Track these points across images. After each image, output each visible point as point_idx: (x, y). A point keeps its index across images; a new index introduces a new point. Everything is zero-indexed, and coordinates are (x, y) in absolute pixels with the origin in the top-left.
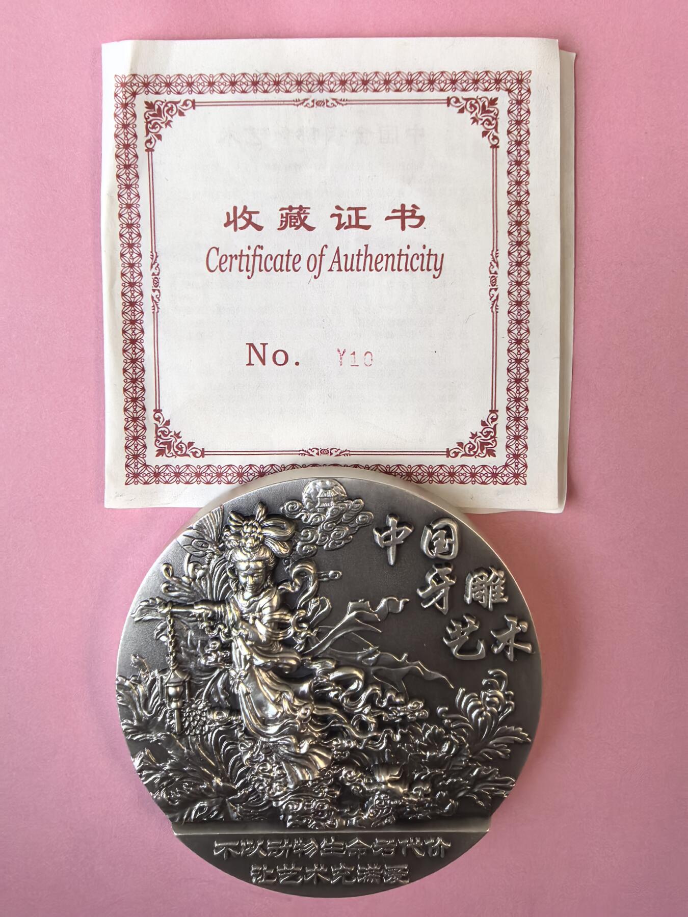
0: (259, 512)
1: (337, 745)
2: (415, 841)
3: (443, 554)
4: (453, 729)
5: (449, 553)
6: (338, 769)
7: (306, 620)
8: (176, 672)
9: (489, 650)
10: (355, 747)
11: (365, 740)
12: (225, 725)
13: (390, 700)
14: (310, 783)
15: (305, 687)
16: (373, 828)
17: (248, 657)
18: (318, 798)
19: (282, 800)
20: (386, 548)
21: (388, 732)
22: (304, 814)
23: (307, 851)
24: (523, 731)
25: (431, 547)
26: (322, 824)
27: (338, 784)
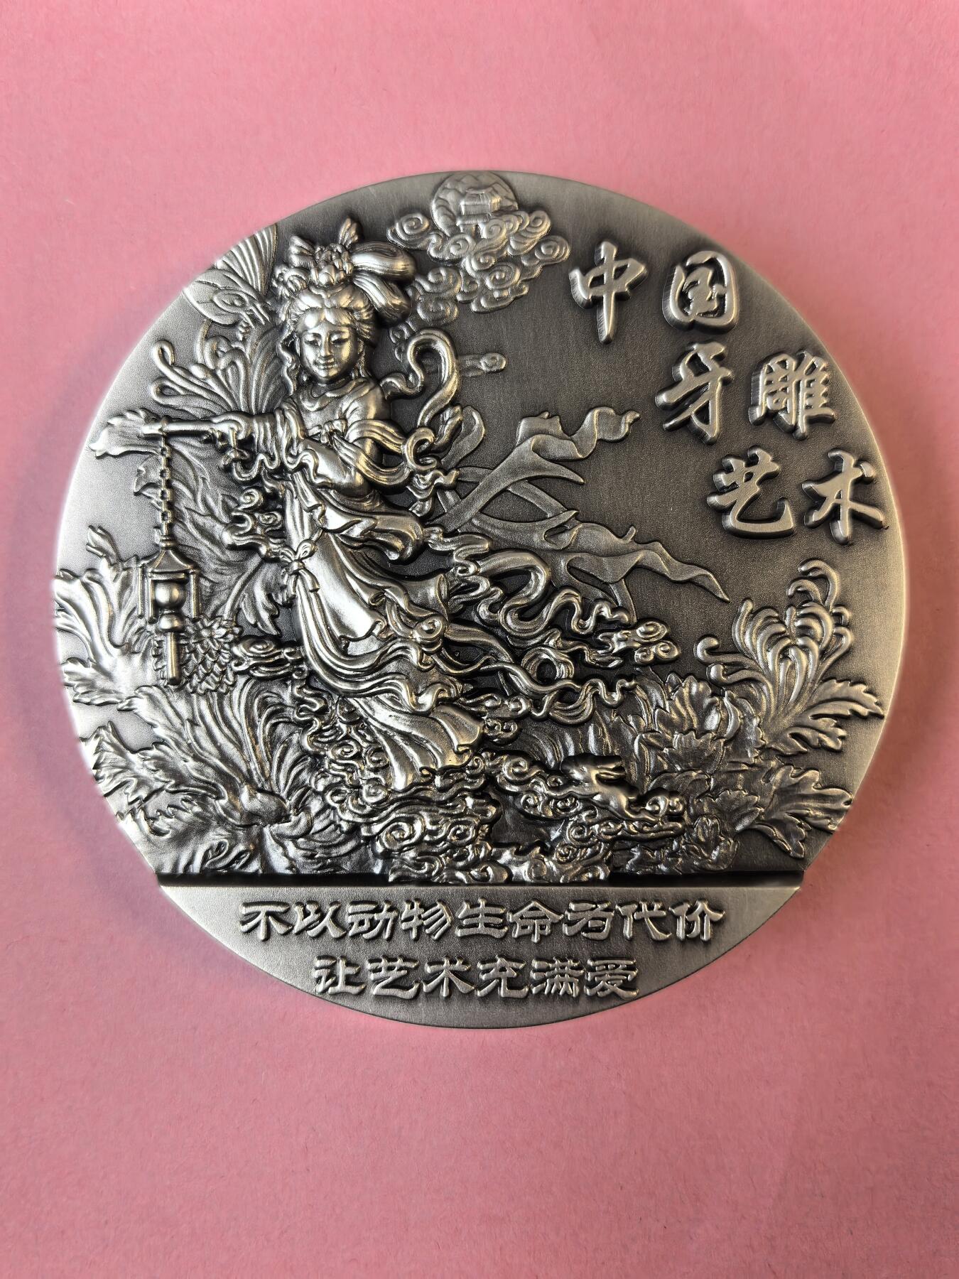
0: (347, 233)
1: (493, 709)
2: (650, 908)
3: (706, 314)
4: (730, 686)
5: (720, 311)
6: (492, 758)
7: (433, 451)
8: (171, 552)
9: (801, 518)
10: (527, 714)
11: (547, 699)
12: (267, 665)
13: (600, 619)
16: (564, 884)
17: (317, 513)
18: (452, 816)
19: (379, 821)
20: (596, 303)
21: (595, 686)
22: (426, 849)
23: (428, 927)
24: (869, 692)
25: (684, 301)
26: (460, 875)
27: (489, 789)
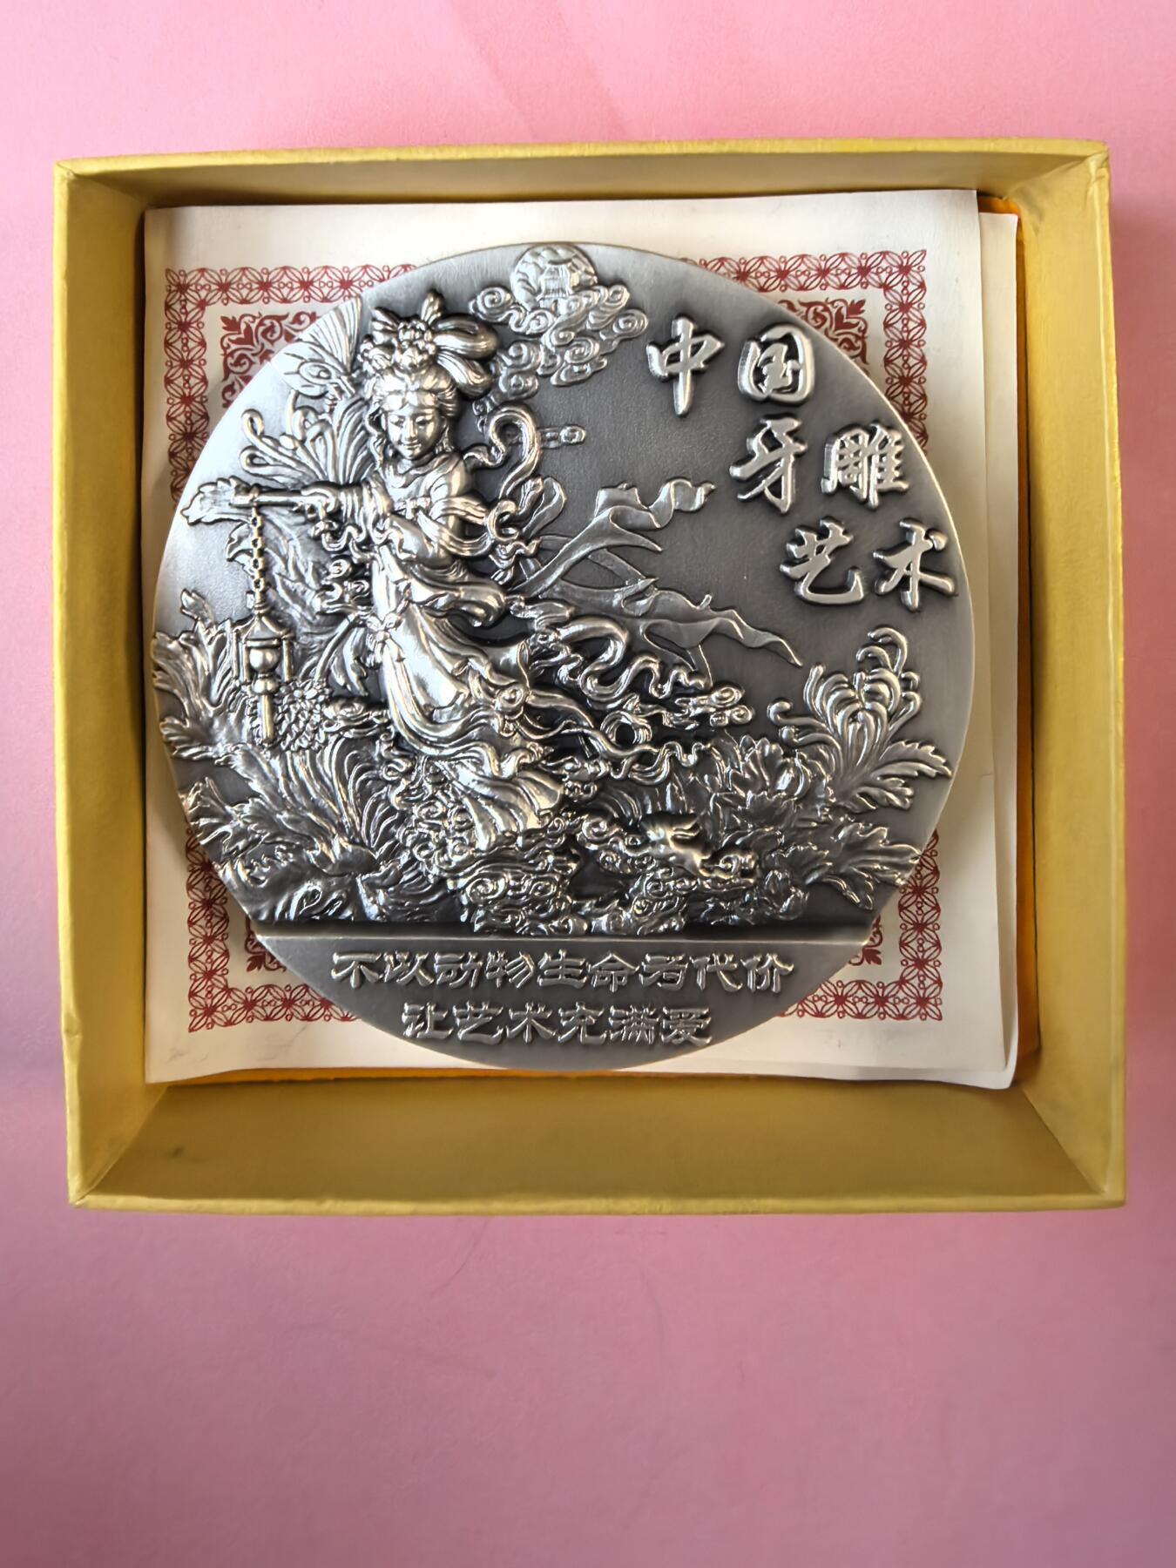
0: (429, 310)
1: (573, 771)
2: (722, 959)
3: (779, 390)
4: (801, 746)
5: (793, 388)
6: (573, 818)
7: (515, 521)
8: (264, 619)
9: (871, 588)
10: (607, 775)
11: (626, 762)
12: (357, 727)
13: (677, 684)
14: (520, 840)
15: (513, 654)
16: (642, 936)
17: (402, 586)
18: (534, 873)
19: (465, 876)
20: (673, 378)
21: (672, 748)
22: (509, 903)
23: (512, 976)
24: (935, 752)
25: (759, 377)
26: (542, 926)
27: (571, 846)
